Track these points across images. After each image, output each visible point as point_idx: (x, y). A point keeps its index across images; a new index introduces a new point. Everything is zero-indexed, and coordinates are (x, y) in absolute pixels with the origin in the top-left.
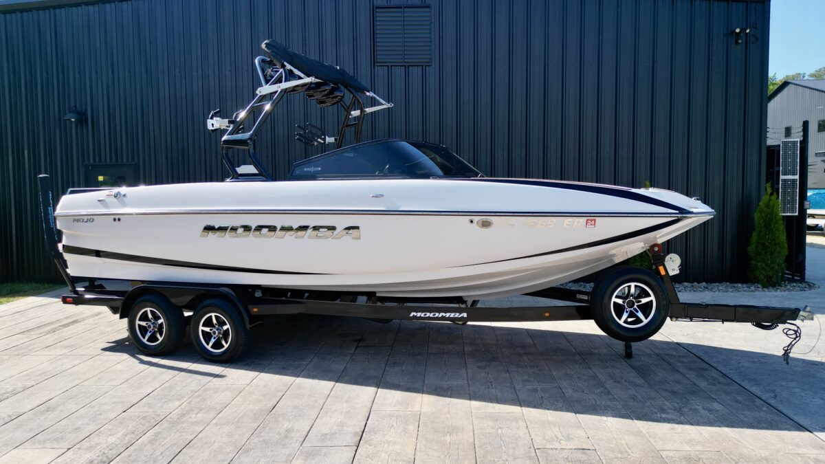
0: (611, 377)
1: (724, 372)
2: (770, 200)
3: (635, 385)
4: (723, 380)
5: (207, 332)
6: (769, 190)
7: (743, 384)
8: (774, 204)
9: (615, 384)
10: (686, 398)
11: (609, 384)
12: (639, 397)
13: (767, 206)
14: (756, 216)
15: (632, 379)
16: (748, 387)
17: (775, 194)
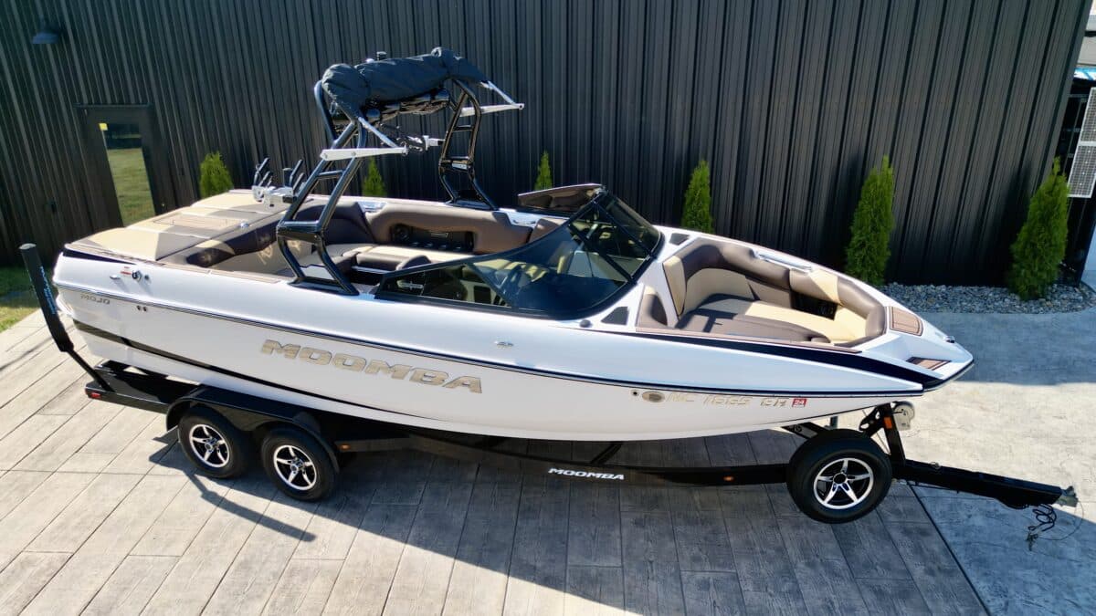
0: (804, 551)
1: (949, 540)
2: (1055, 184)
3: (835, 574)
4: (945, 562)
5: (285, 465)
6: (1057, 168)
7: (969, 572)
8: (1059, 191)
9: (809, 571)
10: (895, 609)
11: (802, 571)
12: (836, 605)
13: (1050, 192)
14: (1033, 205)
15: (829, 557)
16: (973, 580)
17: (1064, 174)
